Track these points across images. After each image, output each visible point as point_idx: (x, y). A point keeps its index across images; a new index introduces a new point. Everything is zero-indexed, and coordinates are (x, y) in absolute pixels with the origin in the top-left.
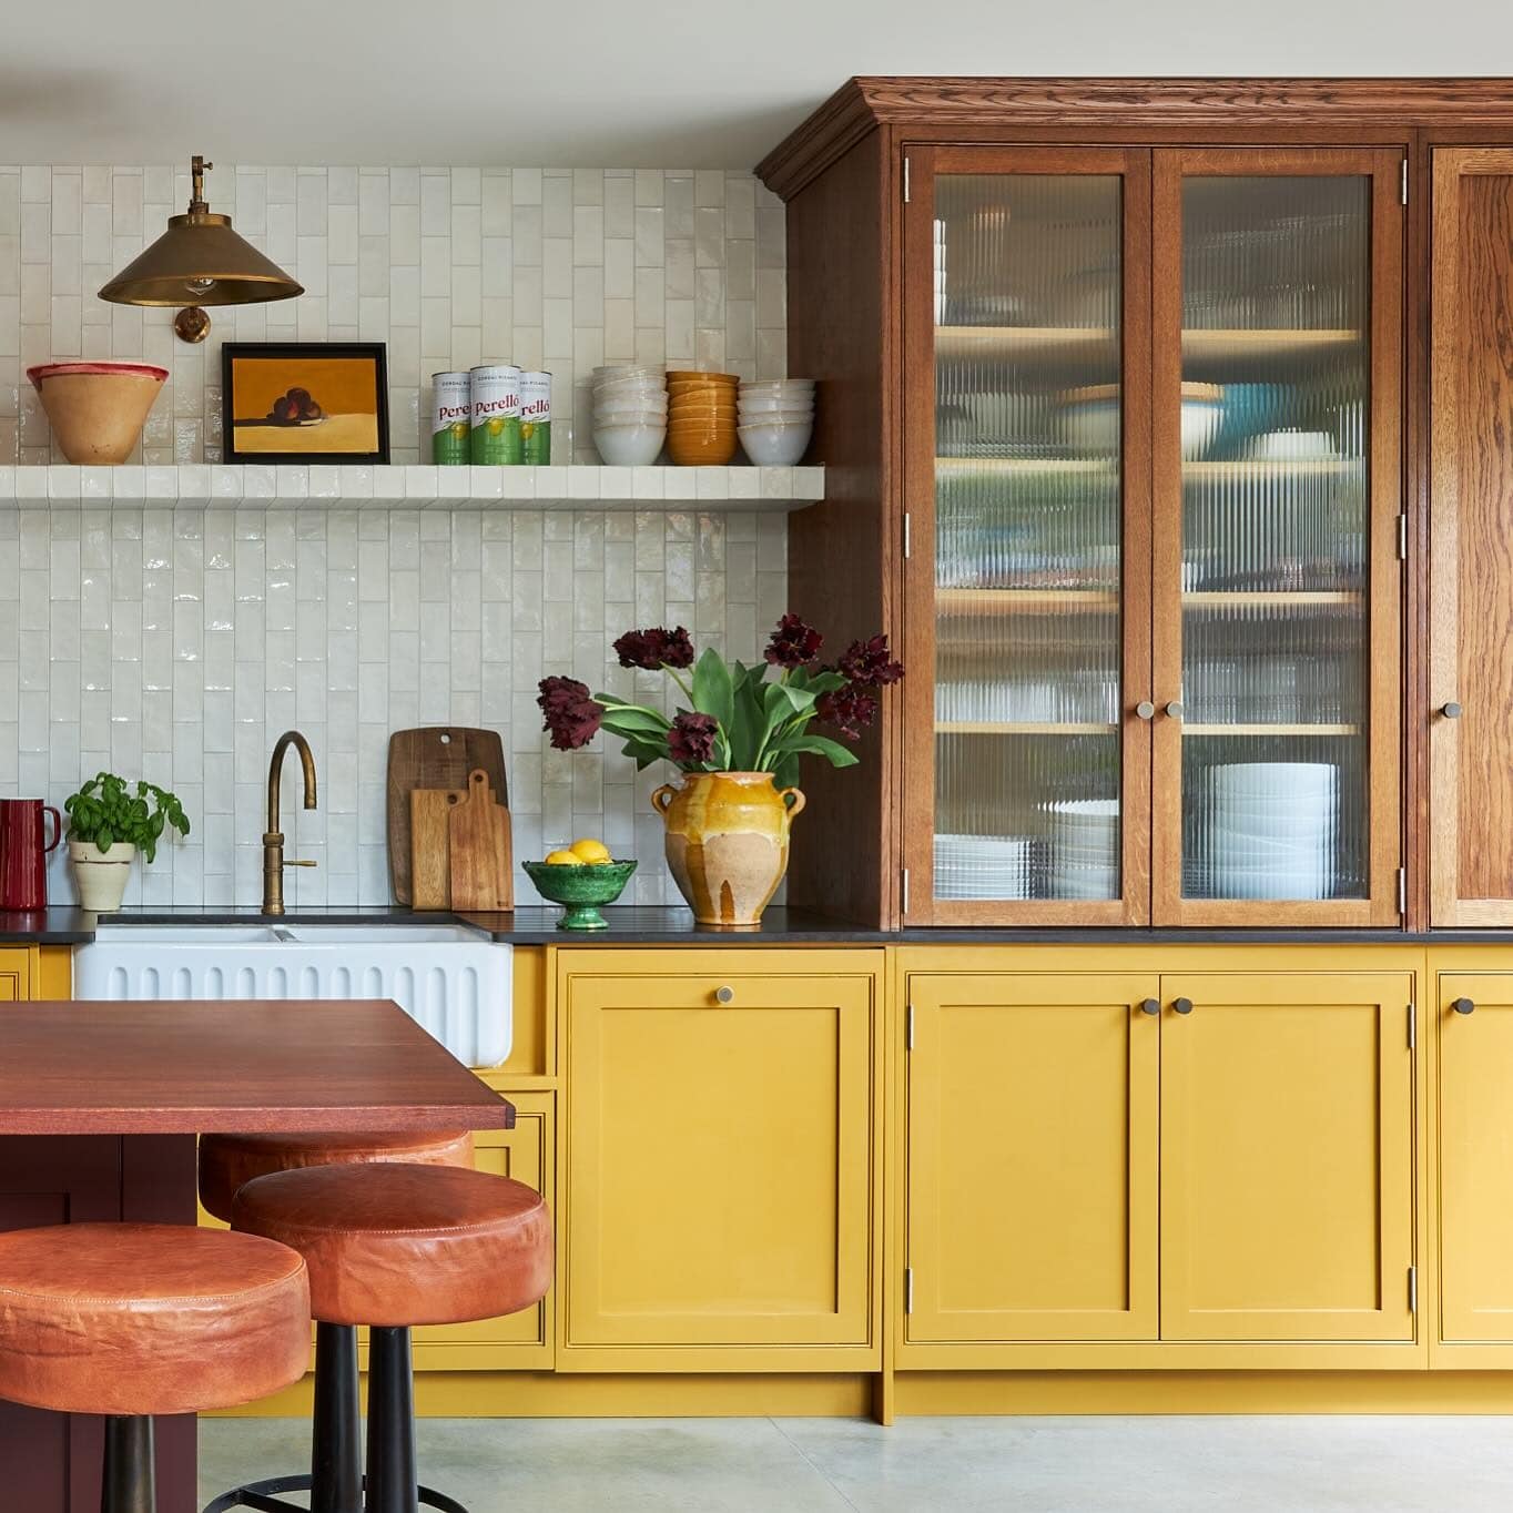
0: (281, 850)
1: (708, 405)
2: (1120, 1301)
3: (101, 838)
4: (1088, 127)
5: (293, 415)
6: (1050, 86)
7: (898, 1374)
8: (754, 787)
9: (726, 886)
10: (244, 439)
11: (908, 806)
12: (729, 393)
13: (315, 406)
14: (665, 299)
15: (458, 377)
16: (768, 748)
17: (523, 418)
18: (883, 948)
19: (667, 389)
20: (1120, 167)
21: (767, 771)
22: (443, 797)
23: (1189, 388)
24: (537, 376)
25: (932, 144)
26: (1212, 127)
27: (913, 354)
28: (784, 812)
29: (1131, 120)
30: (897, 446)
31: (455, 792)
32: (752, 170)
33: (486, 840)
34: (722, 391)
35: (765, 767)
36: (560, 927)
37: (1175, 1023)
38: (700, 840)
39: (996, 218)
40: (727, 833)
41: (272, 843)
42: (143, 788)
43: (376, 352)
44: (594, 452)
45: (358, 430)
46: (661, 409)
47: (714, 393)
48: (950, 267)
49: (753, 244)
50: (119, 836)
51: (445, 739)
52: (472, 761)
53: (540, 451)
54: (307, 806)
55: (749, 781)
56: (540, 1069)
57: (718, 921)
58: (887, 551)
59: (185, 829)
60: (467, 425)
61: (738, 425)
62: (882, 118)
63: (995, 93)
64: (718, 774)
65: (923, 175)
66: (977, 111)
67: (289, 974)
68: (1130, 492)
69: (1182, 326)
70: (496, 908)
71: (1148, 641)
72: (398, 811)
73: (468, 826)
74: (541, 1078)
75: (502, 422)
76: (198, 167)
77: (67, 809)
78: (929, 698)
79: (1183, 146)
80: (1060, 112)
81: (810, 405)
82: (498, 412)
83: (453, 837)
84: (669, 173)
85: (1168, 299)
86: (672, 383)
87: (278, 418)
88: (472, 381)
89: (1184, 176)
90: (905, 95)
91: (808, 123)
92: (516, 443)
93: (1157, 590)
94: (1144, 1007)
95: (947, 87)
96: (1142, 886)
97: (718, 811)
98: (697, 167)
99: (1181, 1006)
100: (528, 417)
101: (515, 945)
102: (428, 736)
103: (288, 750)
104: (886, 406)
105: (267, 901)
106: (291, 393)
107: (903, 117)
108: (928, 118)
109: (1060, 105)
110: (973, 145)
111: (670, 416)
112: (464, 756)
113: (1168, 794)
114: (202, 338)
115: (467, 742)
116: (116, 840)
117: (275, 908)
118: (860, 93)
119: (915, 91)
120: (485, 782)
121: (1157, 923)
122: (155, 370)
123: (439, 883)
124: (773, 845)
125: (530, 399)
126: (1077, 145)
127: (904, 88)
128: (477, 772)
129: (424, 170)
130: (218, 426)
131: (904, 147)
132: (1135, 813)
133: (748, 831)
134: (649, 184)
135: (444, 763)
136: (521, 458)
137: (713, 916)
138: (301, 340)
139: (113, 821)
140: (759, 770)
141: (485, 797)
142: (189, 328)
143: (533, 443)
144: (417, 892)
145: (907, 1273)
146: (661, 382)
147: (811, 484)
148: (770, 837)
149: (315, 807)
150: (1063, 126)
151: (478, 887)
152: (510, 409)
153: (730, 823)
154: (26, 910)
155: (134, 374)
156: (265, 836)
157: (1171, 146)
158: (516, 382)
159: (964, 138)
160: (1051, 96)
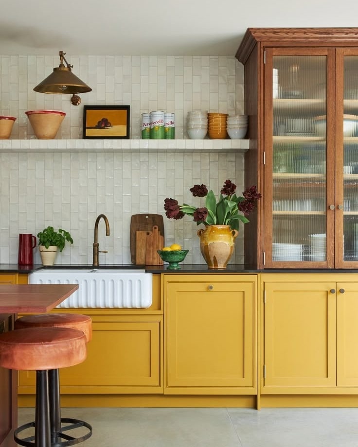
0: (98, 248)
1: (218, 122)
2: (325, 375)
3: (47, 244)
4: (317, 42)
5: (103, 126)
6: (305, 30)
7: (262, 395)
8: (223, 229)
9: (215, 257)
10: (89, 132)
11: (265, 235)
12: (224, 119)
13: (109, 123)
14: (210, 93)
15: (148, 115)
16: (227, 218)
17: (165, 126)
18: (257, 275)
19: (208, 118)
20: (326, 53)
21: (227, 225)
22: (145, 233)
23: (346, 116)
24: (170, 114)
25: (272, 47)
26: (352, 42)
27: (267, 107)
28: (232, 236)
29: (329, 40)
30: (262, 133)
31: (149, 232)
32: (234, 56)
33: (157, 245)
34: (223, 119)
35: (226, 224)
36: (167, 269)
37: (340, 296)
38: (207, 244)
39: (295, 69)
40: (214, 242)
41: (96, 246)
42: (61, 231)
43: (127, 108)
44: (188, 136)
45: (121, 130)
46: (206, 124)
47: (220, 119)
48: (280, 82)
49: (235, 77)
50: (52, 244)
51: (147, 217)
52: (154, 223)
53: (171, 135)
54: (107, 235)
55: (221, 227)
56: (160, 309)
57: (213, 267)
58: (259, 162)
59: (72, 242)
60: (150, 128)
61: (227, 128)
62: (257, 40)
63: (289, 32)
64: (213, 226)
65: (270, 56)
66: (284, 38)
67: (97, 282)
68: (329, 145)
69: (344, 99)
70: (158, 264)
71: (334, 188)
72: (133, 237)
73: (152, 241)
74: (159, 311)
75: (159, 127)
76: (62, 54)
77: (38, 236)
78: (271, 204)
79: (344, 47)
80: (308, 38)
81: (246, 122)
82: (157, 124)
83: (148, 244)
84: (211, 57)
85: (340, 91)
86: (209, 117)
87: (99, 126)
88: (151, 115)
89: (344, 56)
90: (263, 33)
91: (242, 42)
92: (163, 133)
93: (336, 174)
94: (332, 291)
95: (275, 31)
96: (332, 257)
97: (212, 236)
98: (219, 55)
99: (342, 291)
100: (167, 126)
101: (153, 273)
102: (142, 216)
103: (100, 220)
104: (259, 122)
105: (94, 262)
106: (103, 120)
107: (263, 39)
108: (271, 39)
109: (307, 36)
110: (284, 47)
111: (208, 126)
112: (152, 222)
113: (339, 231)
114: (79, 104)
115: (153, 218)
116: (52, 245)
117: (96, 264)
118: (250, 32)
119: (266, 32)
120: (157, 229)
121: (336, 268)
122: (61, 113)
123: (143, 257)
124: (228, 246)
125: (168, 121)
126: (314, 47)
127: (263, 31)
128: (155, 226)
129: (141, 57)
130: (81, 129)
131: (264, 48)
132: (330, 236)
133: (220, 242)
134: (205, 60)
135: (146, 223)
136: (165, 137)
137: (212, 266)
138: (107, 105)
139: (50, 240)
140: (225, 224)
141: (157, 234)
142: (75, 101)
143: (169, 133)
144: (137, 260)
145: (264, 367)
146: (206, 116)
147: (246, 144)
148: (227, 243)
149: (109, 235)
150: (309, 42)
151: (153, 258)
152: (171, 125)
153: (215, 239)
154: (26, 265)
155: (54, 114)
156: (93, 244)
157: (340, 47)
158: (163, 116)
159: (281, 46)
160: (305, 33)
